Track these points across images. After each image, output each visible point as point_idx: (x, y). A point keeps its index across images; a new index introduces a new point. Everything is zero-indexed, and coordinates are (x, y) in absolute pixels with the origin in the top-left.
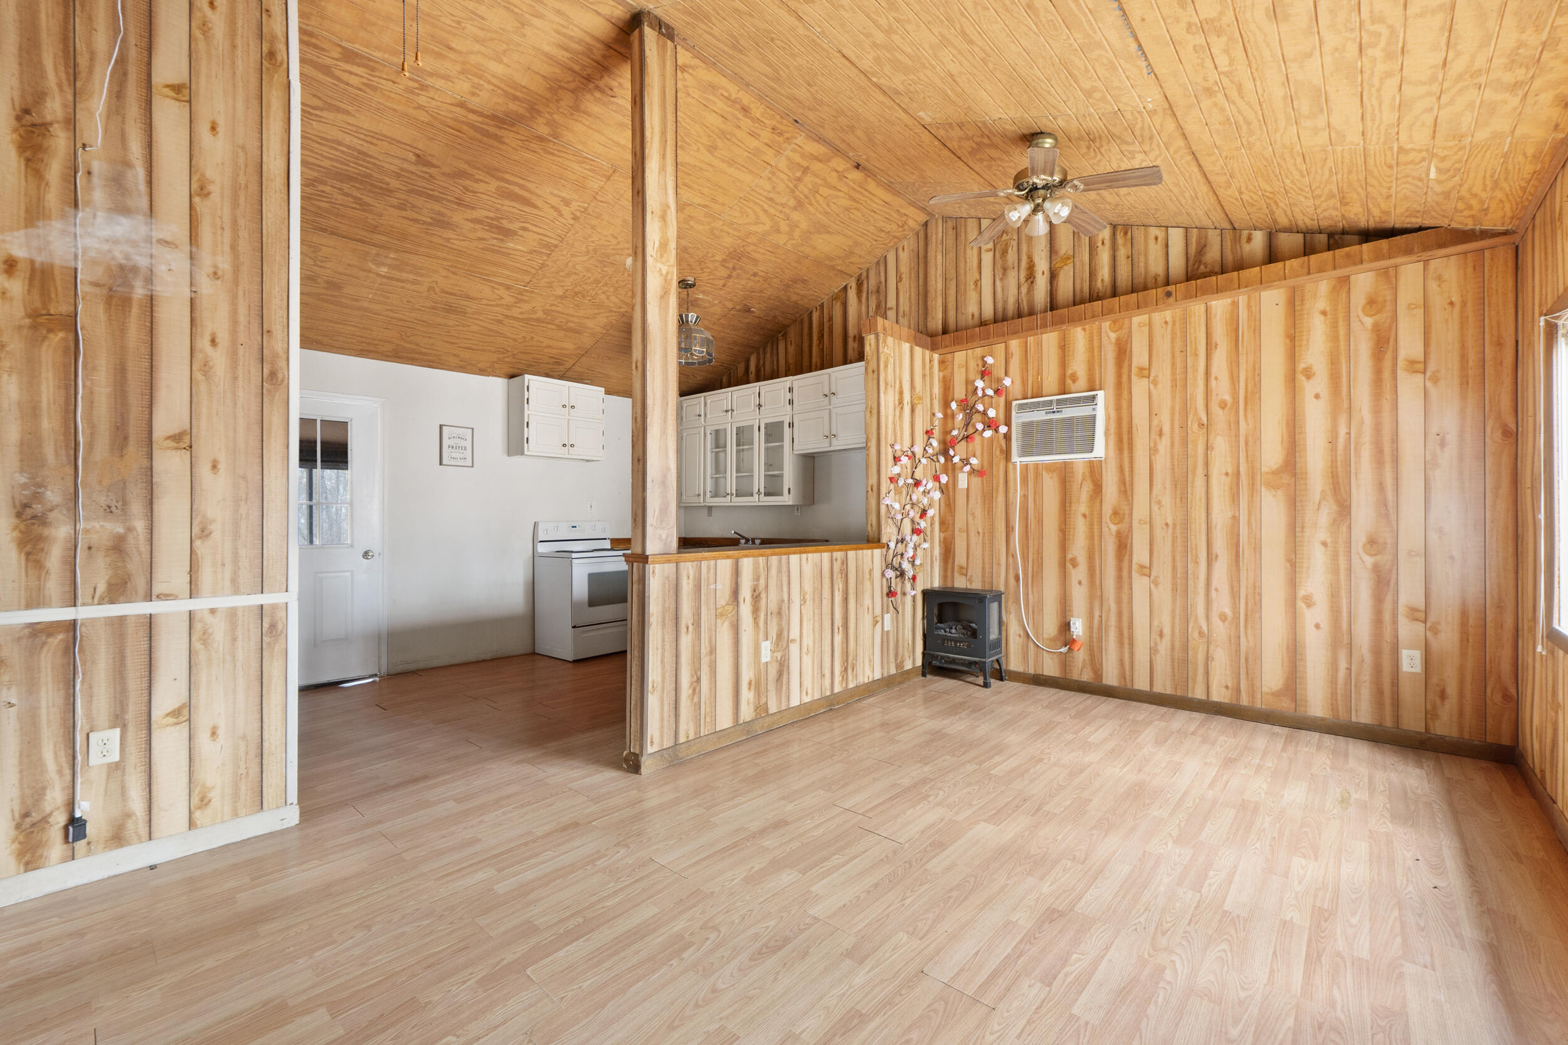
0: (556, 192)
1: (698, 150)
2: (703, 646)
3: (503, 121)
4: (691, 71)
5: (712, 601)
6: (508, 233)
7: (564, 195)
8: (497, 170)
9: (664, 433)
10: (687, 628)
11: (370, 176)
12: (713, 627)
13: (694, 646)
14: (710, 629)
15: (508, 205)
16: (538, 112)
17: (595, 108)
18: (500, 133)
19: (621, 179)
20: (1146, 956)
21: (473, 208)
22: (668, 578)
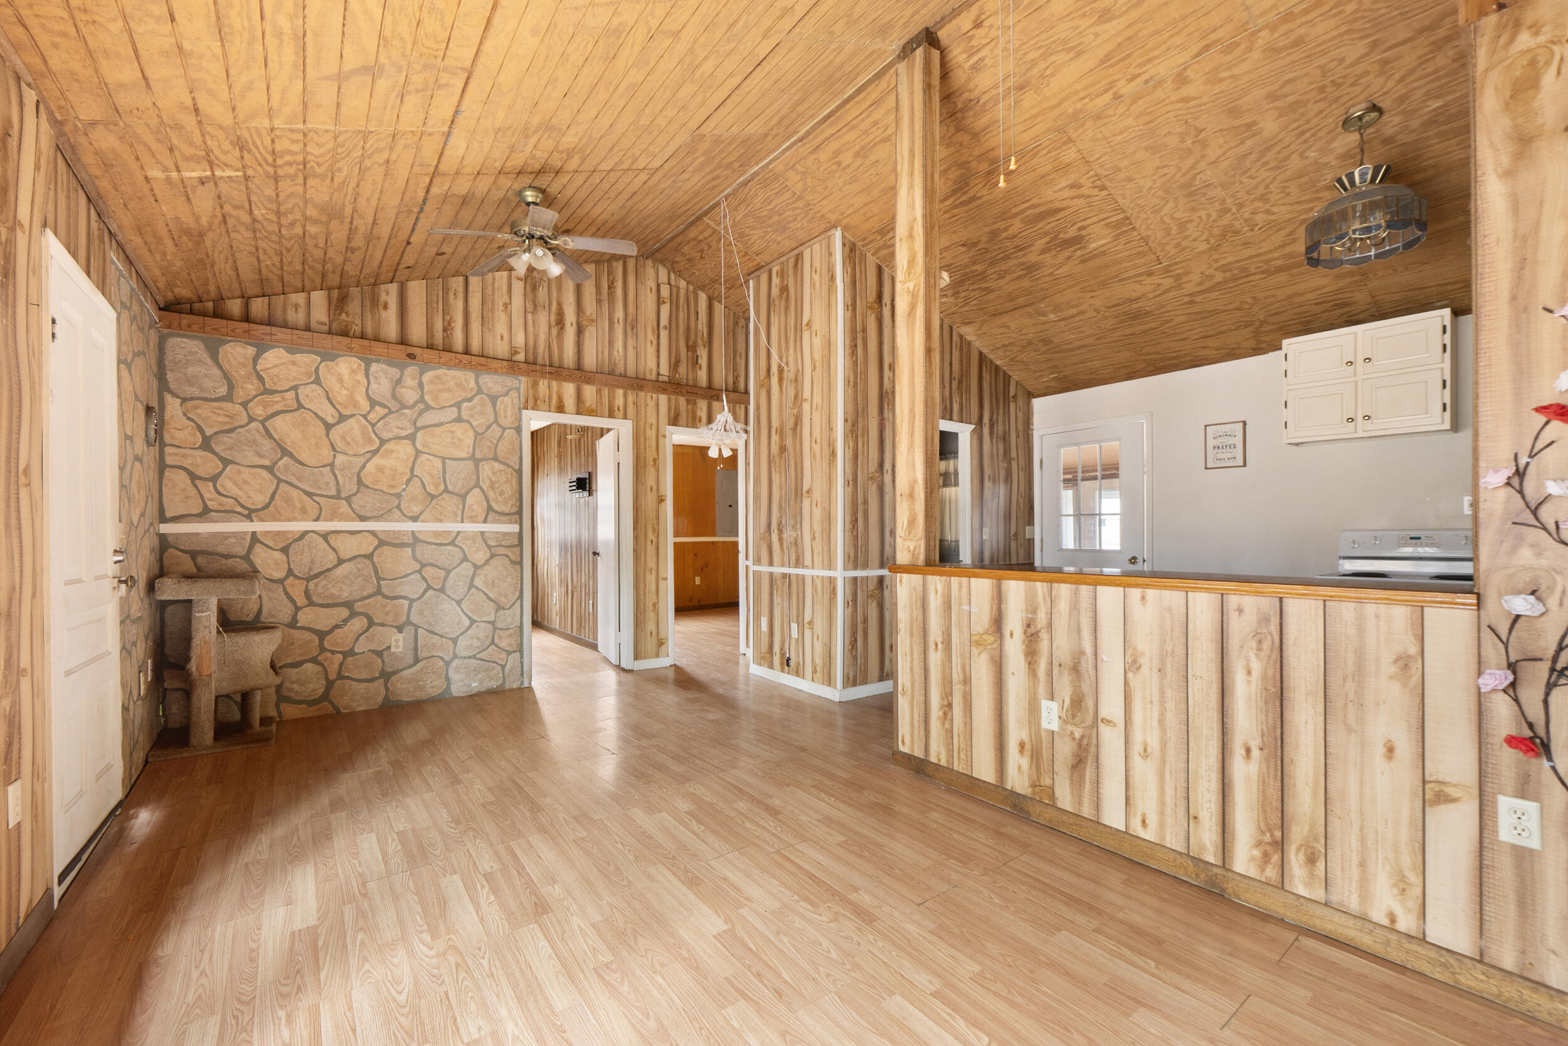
0: (1056, 188)
1: (1097, 35)
2: (954, 671)
3: (960, 189)
4: (983, 17)
5: (966, 624)
6: (1076, 241)
7: (1064, 184)
8: (1004, 213)
9: (911, 446)
10: (936, 645)
11: (966, 274)
12: (967, 655)
13: (944, 666)
14: (963, 656)
15: (1048, 224)
16: (966, 163)
17: (984, 121)
18: (971, 194)
19: (1080, 131)
20: (452, 936)
21: (1030, 246)
22: (915, 589)
